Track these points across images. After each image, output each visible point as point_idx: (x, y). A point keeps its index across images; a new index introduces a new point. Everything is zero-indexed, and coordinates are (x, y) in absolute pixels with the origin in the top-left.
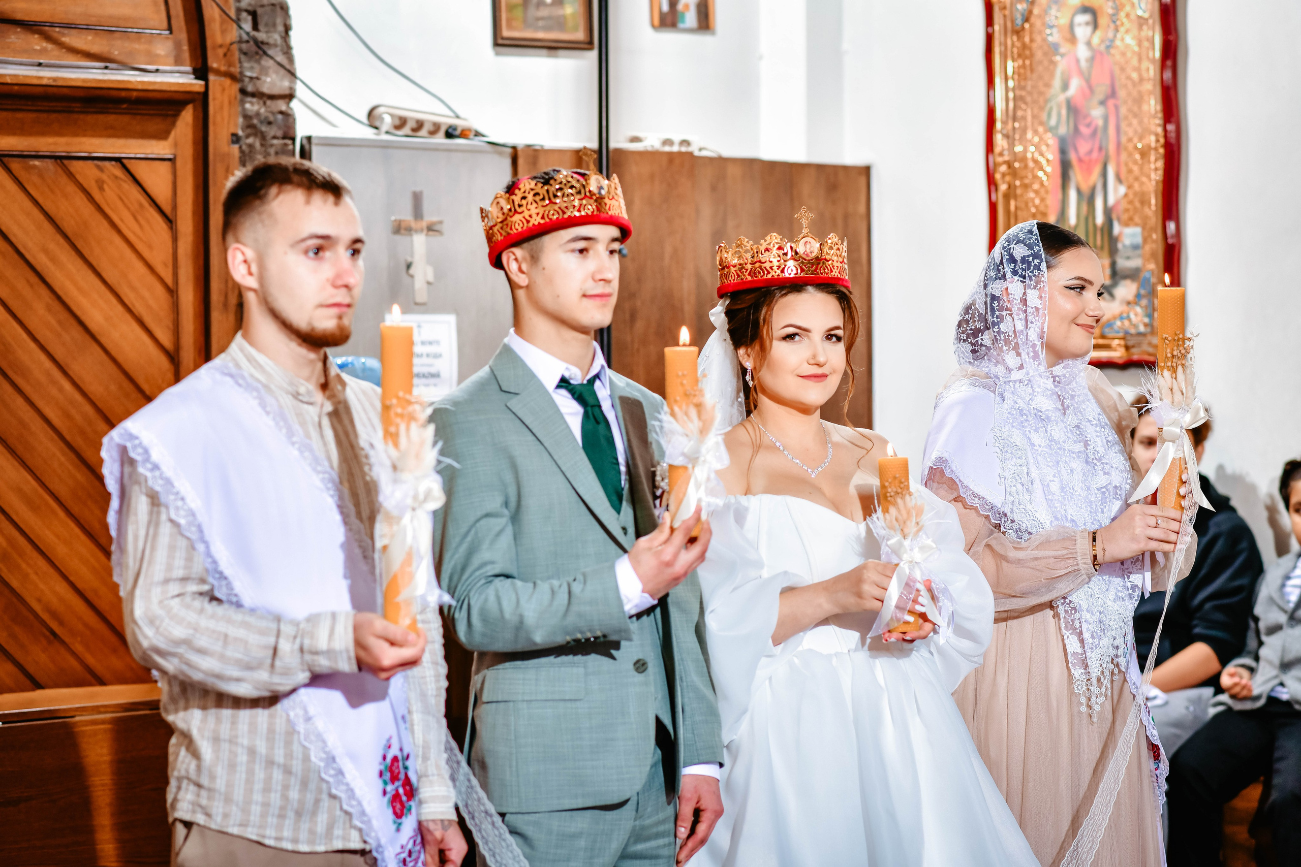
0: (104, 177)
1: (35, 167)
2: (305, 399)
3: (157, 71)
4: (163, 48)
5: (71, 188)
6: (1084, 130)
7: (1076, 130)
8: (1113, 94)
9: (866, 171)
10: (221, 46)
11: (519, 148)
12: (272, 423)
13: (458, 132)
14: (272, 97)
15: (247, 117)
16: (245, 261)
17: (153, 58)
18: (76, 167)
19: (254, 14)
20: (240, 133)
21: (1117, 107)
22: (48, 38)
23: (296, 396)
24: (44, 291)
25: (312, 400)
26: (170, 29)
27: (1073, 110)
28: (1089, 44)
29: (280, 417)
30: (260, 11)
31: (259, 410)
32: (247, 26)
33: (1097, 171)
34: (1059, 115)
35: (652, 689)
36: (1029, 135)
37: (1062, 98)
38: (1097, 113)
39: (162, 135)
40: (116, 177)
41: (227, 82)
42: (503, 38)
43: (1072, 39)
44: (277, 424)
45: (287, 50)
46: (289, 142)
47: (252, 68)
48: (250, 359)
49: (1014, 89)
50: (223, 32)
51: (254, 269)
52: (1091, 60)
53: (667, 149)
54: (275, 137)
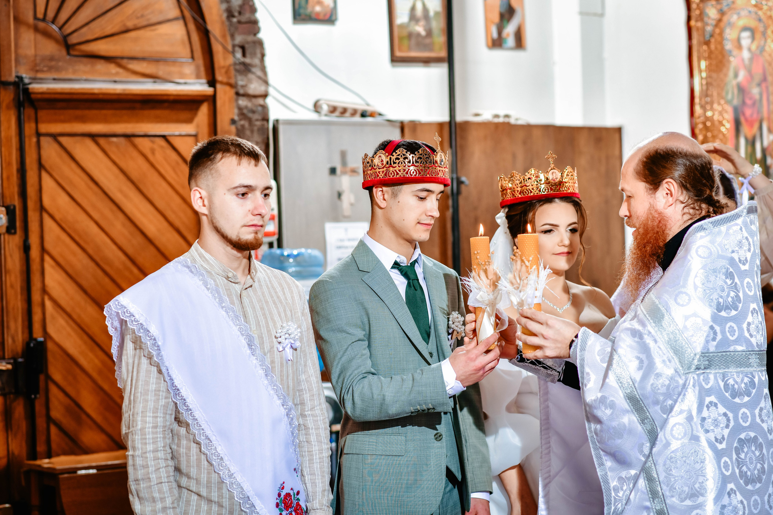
0: (155, 146)
1: (113, 142)
2: (232, 281)
3: (185, 83)
4: (189, 69)
5: (135, 154)
6: (749, 102)
7: (744, 103)
8: (765, 79)
9: (619, 130)
10: (223, 67)
11: (405, 123)
12: (210, 295)
13: (368, 114)
14: (255, 97)
15: (240, 109)
16: (201, 198)
17: (182, 76)
18: (138, 141)
19: (243, 48)
20: (236, 118)
21: (767, 88)
22: (120, 66)
23: (227, 278)
24: (121, 216)
25: (236, 281)
26: (193, 57)
27: (742, 90)
28: (749, 49)
29: (216, 292)
30: (247, 46)
31: (203, 288)
32: (239, 55)
33: (756, 126)
34: (733, 93)
35: (445, 451)
36: (716, 106)
37: (734, 82)
38: (755, 91)
39: (189, 121)
40: (162, 147)
41: (227, 88)
42: (397, 57)
43: (739, 47)
44: (213, 295)
45: (263, 69)
46: (265, 123)
47: (242, 80)
48: (201, 256)
49: (706, 78)
50: (225, 59)
51: (206, 202)
52: (751, 60)
53: (496, 120)
54: (257, 120)
